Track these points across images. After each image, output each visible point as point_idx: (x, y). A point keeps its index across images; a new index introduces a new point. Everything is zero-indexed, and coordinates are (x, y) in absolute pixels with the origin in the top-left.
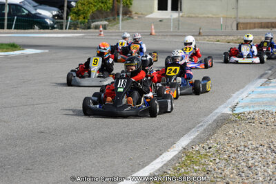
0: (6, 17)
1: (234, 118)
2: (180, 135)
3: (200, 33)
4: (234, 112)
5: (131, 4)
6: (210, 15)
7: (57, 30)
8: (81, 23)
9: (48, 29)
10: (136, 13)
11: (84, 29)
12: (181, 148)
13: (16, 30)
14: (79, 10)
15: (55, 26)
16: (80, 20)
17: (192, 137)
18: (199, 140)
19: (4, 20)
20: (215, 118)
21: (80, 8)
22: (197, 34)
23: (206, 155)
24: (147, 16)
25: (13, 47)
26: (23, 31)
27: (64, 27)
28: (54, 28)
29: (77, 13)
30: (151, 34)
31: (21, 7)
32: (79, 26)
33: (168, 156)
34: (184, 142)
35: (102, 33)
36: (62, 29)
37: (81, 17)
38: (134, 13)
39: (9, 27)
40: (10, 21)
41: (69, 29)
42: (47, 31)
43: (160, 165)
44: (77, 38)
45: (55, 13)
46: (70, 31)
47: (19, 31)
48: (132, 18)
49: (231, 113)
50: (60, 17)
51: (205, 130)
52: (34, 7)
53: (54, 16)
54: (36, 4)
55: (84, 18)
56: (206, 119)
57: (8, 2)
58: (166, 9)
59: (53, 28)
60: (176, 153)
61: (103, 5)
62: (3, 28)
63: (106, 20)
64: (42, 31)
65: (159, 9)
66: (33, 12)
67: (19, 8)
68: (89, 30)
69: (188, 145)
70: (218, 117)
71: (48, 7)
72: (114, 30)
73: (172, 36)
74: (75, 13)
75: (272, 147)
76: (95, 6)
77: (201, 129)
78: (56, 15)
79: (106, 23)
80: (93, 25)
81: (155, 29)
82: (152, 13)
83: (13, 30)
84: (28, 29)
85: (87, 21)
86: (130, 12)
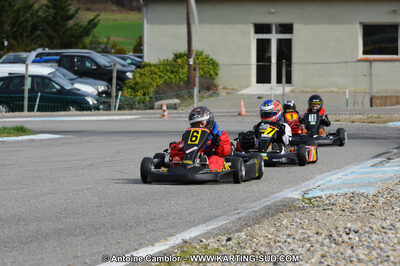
0: (26, 95)
1: (301, 205)
4: (306, 196)
5: (217, 75)
6: (335, 89)
7: (102, 112)
8: (139, 103)
9: (90, 110)
10: (224, 88)
11: (144, 109)
12: (180, 241)
13: (39, 113)
14: (137, 84)
15: (101, 107)
16: (138, 98)
17: (209, 228)
19: (23, 98)
20: (269, 203)
21: (138, 80)
23: (217, 250)
24: (241, 92)
27: (113, 107)
28: (99, 109)
29: (134, 88)
30: (240, 114)
31: (50, 80)
32: (137, 105)
34: (191, 233)
36: (109, 109)
37: (139, 94)
38: (221, 87)
39: (31, 109)
40: (32, 99)
41: (119, 109)
42: (89, 112)
44: (127, 120)
45: (102, 88)
46: (120, 112)
47: (44, 113)
48: (218, 94)
49: (300, 197)
50: (108, 94)
51: (240, 219)
52: (71, 80)
53: (100, 94)
54: (73, 76)
55: (144, 95)
56: (252, 205)
57: (30, 73)
58: (269, 81)
59: (97, 109)
61: (172, 76)
62: (21, 109)
63: (177, 98)
64: (78, 112)
65: (258, 82)
66: (68, 87)
67: (47, 81)
68: (152, 111)
69: (195, 238)
70: (275, 203)
71: (91, 80)
74: (131, 88)
75: (335, 235)
76: (160, 77)
77: (235, 217)
78: (103, 92)
79: (177, 101)
80: (157, 104)
81: (245, 107)
82: (247, 87)
83: (35, 113)
84: (59, 111)
85: (148, 99)
86: (216, 86)
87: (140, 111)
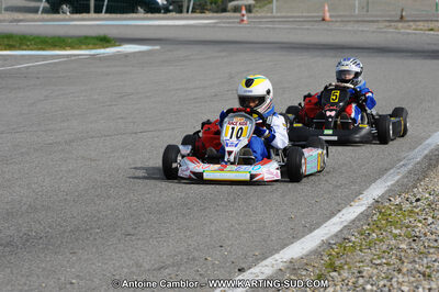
2: (370, 180)
3: (402, 17)
7: (173, 14)
8: (211, 3)
9: (160, 12)
11: (217, 12)
12: (371, 201)
13: (108, 15)
15: (171, 8)
17: (389, 184)
18: (401, 188)
20: (426, 152)
22: (398, 18)
23: (411, 212)
25: (105, 41)
26: (119, 16)
27: (185, 10)
28: (169, 11)
30: (324, 20)
32: (209, 7)
33: (351, 213)
34: (376, 191)
35: (245, 18)
36: (181, 12)
39: (98, 10)
41: (193, 12)
42: (157, 15)
43: (338, 228)
44: (205, 26)
46: (194, 15)
47: (114, 16)
51: (410, 172)
56: (412, 154)
59: (167, 10)
60: (364, 208)
62: (88, 12)
64: (150, 15)
68: (224, 14)
69: (382, 196)
70: (431, 151)
72: (263, 14)
73: (358, 21)
77: (404, 170)
79: (251, 2)
80: (231, 5)
81: (329, 11)
83: (103, 15)
84: (127, 13)
87: (215, 15)
